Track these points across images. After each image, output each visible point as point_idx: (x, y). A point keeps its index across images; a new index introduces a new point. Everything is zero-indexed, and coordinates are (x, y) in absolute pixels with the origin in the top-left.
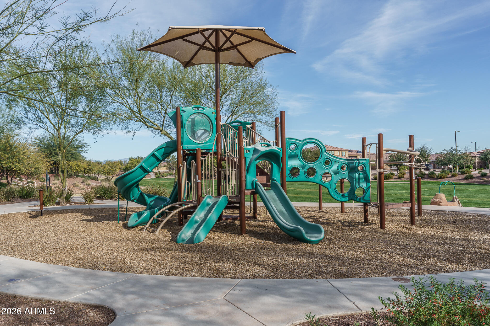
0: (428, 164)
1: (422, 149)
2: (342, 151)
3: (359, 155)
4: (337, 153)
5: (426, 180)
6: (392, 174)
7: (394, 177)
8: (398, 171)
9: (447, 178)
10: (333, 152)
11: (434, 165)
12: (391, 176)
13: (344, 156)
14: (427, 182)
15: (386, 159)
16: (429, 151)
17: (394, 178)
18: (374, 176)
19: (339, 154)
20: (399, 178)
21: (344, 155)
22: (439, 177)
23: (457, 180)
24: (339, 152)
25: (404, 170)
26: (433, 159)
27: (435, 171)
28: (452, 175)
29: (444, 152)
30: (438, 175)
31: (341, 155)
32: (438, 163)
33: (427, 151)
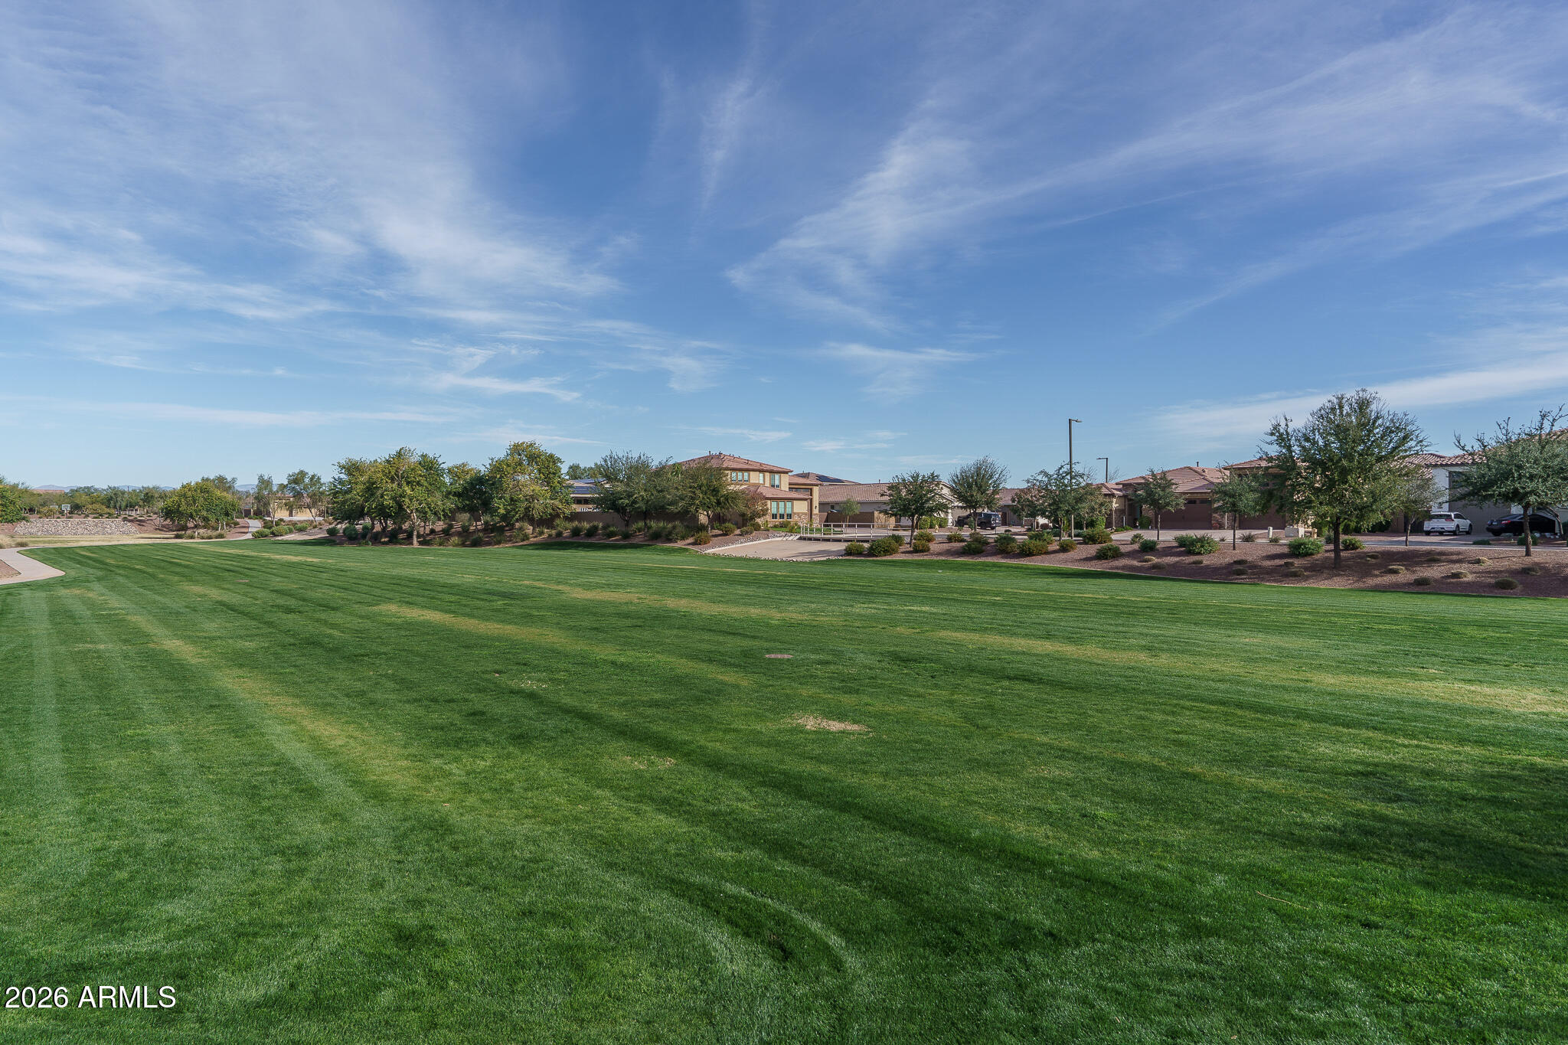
0: (990, 512)
1: (979, 469)
2: (771, 472)
3: (817, 485)
4: (756, 478)
5: (990, 560)
6: (898, 539)
7: (903, 548)
8: (912, 532)
9: (1047, 553)
10: (746, 474)
11: (1004, 516)
12: (894, 544)
13: (778, 486)
14: (994, 565)
15: (882, 495)
16: (997, 476)
17: (902, 553)
18: (846, 544)
19: (761, 482)
20: (916, 551)
21: (777, 483)
22: (1025, 552)
23: (1077, 560)
24: (761, 475)
25: (931, 527)
26: (1005, 500)
27: (1009, 531)
28: (1062, 546)
29: (1040, 478)
30: (1024, 544)
31: (767, 484)
32: (1021, 508)
33: (991, 477)
